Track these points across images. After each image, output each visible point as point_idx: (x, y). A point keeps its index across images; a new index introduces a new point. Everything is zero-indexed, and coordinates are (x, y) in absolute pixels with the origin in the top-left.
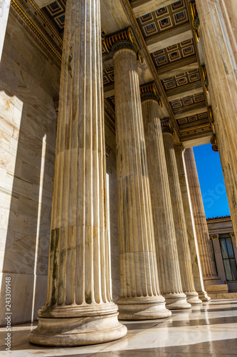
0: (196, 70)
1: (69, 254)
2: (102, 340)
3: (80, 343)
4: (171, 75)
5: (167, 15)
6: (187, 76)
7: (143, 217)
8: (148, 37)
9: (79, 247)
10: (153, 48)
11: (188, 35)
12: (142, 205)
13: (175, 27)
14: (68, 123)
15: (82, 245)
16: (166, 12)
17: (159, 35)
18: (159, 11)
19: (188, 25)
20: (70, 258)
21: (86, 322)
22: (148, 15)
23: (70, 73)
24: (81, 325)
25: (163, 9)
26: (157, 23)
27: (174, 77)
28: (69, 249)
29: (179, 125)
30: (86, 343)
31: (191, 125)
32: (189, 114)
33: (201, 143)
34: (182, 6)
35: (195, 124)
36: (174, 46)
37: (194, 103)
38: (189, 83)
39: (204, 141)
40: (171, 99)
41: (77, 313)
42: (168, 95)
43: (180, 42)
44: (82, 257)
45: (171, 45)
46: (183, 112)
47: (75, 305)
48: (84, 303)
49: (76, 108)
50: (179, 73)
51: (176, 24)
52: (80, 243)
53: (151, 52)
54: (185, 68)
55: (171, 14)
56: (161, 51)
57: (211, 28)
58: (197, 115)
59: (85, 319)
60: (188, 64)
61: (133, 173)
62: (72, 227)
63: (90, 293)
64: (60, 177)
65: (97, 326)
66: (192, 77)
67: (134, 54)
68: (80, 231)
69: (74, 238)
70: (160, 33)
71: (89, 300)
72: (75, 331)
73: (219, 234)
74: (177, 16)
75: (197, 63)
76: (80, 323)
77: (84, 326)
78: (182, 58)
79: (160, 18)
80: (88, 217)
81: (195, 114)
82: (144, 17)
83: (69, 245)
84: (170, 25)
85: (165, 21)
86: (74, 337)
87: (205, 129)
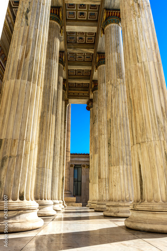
0: (91, 54)
1: (9, 160)
2: (31, 228)
3: (15, 230)
4: (75, 51)
5: (85, 11)
6: (84, 56)
7: (48, 144)
8: (68, 20)
9: (19, 156)
10: (70, 28)
11: (94, 29)
12: (49, 135)
13: (87, 21)
14: (20, 59)
15: (21, 156)
16: (85, 8)
17: (75, 21)
18: (81, 5)
19: (96, 23)
20: (10, 164)
21: (20, 214)
22: (73, 5)
23: (27, 22)
24: (15, 216)
25: (84, 5)
26: (77, 13)
27: (76, 54)
28: (10, 157)
29: (69, 87)
30: (20, 230)
31: (76, 89)
32: (78, 82)
33: (80, 103)
34: (96, 9)
35: (79, 89)
36: (82, 33)
37: (83, 75)
38: (84, 61)
39: (83, 102)
40: (70, 68)
41: (13, 207)
42: (69, 64)
43: (87, 32)
44: (21, 164)
45: (81, 31)
46: (74, 79)
47: (11, 201)
48: (18, 200)
49: (29, 50)
50: (80, 52)
51: (89, 19)
52: (19, 153)
53: (67, 31)
54: (86, 50)
55: (88, 11)
56: (73, 33)
57: (131, 31)
58: (82, 83)
59: (20, 212)
60: (88, 48)
61: (46, 110)
62: (15, 140)
63: (23, 193)
64: (7, 99)
65: (27, 218)
66: (87, 58)
67: (60, 27)
68: (21, 144)
69: (15, 149)
70: (76, 20)
71: (22, 198)
72: (10, 221)
73: (75, 165)
74: (91, 14)
75: (93, 50)
76: (14, 215)
77: (17, 217)
78: (85, 43)
79: (80, 10)
80: (28, 135)
81: (81, 82)
82: (70, 5)
83: (10, 154)
84: (85, 18)
85: (82, 14)
86: (11, 226)
87: (85, 94)
